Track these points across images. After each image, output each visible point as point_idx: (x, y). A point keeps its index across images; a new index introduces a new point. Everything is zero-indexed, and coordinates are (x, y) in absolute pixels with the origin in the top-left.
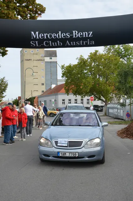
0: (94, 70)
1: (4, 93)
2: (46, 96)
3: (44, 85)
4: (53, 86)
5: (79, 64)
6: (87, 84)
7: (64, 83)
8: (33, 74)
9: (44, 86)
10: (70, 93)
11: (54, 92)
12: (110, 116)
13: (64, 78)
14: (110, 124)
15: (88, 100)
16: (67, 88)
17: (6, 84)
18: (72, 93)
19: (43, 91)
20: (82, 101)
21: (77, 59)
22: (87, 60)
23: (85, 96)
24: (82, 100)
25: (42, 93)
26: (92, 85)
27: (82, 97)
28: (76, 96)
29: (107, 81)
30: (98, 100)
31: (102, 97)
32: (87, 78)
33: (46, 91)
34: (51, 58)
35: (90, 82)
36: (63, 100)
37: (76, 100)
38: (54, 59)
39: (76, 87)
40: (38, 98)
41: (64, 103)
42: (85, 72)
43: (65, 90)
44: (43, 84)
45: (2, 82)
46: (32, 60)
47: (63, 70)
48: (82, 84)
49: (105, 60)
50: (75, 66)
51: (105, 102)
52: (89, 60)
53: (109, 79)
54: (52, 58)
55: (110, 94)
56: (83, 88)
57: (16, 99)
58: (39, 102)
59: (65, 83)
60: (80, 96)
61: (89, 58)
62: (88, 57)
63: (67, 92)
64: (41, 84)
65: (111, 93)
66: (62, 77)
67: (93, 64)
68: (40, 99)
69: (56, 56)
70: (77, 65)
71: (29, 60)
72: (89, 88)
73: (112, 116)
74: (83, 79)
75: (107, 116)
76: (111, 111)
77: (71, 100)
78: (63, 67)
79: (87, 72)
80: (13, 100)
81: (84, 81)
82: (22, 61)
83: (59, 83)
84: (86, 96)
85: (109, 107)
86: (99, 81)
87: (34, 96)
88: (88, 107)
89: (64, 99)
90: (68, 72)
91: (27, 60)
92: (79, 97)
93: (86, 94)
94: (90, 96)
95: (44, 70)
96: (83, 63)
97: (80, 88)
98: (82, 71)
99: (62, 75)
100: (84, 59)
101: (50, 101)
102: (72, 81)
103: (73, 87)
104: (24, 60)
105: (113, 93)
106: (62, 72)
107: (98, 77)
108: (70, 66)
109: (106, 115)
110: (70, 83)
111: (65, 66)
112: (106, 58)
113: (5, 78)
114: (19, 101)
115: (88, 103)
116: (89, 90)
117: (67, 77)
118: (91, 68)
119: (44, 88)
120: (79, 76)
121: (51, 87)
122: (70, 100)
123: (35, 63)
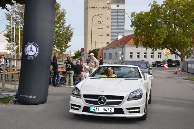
0: (169, 19)
1: (68, 42)
2: (111, 48)
3: (109, 36)
4: (120, 37)
5: (152, 11)
6: (161, 34)
7: (133, 33)
8: (101, 22)
9: (109, 38)
10: (139, 45)
11: (121, 44)
12: (188, 71)
13: (134, 28)
14: (192, 80)
15: (160, 53)
16: (136, 39)
17: (71, 32)
18: (142, 45)
19: (108, 43)
20: (152, 55)
21: (149, 5)
22: (162, 7)
23: (156, 49)
24: (152, 53)
25: (107, 45)
26: (166, 36)
27: (153, 50)
28: (147, 49)
29: (184, 31)
30: (172, 54)
31: (177, 50)
32: (161, 28)
33: (112, 43)
34: (118, 6)
35: (163, 33)
36: (131, 53)
37: (145, 53)
38: (121, 7)
39: (147, 38)
40: (102, 50)
41: (131, 56)
42: (158, 21)
43: (134, 41)
44: (109, 34)
45: (67, 30)
46: (97, 8)
47: (133, 18)
48: (154, 35)
49: (184, 6)
50: (147, 14)
51: (181, 56)
52: (164, 7)
53: (187, 29)
54: (120, 5)
55: (188, 47)
56: (155, 39)
57: (79, 51)
58: (103, 55)
59: (135, 34)
60: (151, 49)
61: (164, 5)
62: (163, 3)
63: (136, 44)
64: (106, 35)
65: (189, 45)
66: (131, 26)
67: (169, 11)
68: (104, 52)
69: (124, 3)
70: (149, 13)
71: (94, 7)
72: (162, 39)
73: (191, 72)
74: (155, 29)
75: (185, 72)
76: (190, 66)
77: (140, 53)
78: (133, 15)
79: (161, 21)
80: (75, 52)
81: (157, 31)
82: (86, 9)
83: (126, 34)
84: (158, 49)
85: (188, 62)
86: (174, 31)
87: (98, 48)
88: (159, 62)
89: (131, 51)
90: (138, 21)
91: (92, 8)
92: (149, 50)
93: (158, 46)
94: (163, 48)
95: (110, 19)
96: (156, 10)
97: (151, 39)
98: (155, 19)
99: (131, 24)
100: (158, 5)
101: (116, 53)
102: (143, 31)
103: (143, 38)
104: (89, 7)
105: (192, 46)
106: (132, 20)
107: (173, 27)
108: (141, 14)
109: (183, 70)
110: (140, 33)
111: (135, 13)
112: (186, 4)
113: (70, 27)
114: (82, 54)
115: (160, 57)
116: (162, 42)
117: (137, 26)
118: (166, 16)
119: (109, 40)
120: (151, 25)
121: (117, 39)
122: (138, 53)
123: (101, 11)
